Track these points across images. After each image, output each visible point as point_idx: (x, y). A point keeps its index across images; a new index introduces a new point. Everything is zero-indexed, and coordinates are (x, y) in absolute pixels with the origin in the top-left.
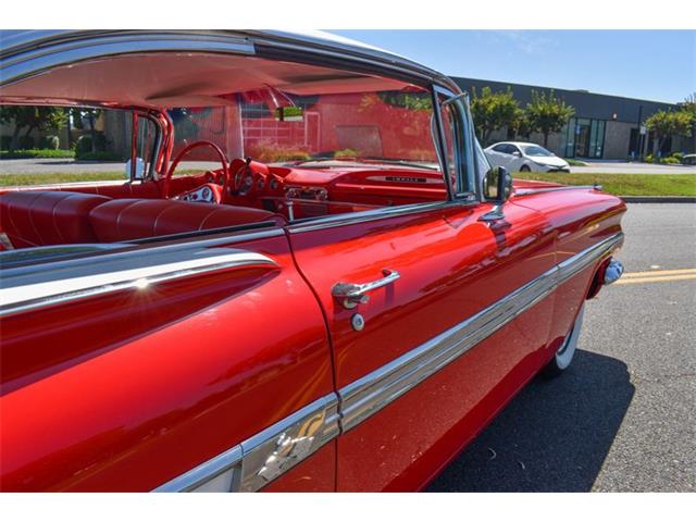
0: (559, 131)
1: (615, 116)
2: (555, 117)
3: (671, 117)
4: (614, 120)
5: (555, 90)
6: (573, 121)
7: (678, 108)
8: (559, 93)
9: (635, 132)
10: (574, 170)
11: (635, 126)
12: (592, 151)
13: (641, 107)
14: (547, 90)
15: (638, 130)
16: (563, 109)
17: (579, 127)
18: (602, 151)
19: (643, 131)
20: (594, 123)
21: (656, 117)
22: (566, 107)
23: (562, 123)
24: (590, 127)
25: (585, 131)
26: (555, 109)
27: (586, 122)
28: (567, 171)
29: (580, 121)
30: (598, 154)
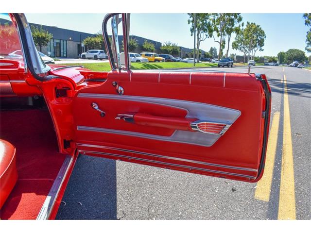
0: (46, 45)
1: (70, 39)
2: (44, 38)
3: (93, 39)
4: (70, 40)
5: (43, 26)
6: (52, 41)
7: (95, 36)
8: (45, 27)
9: (79, 46)
10: (56, 62)
11: (79, 43)
12: (62, 54)
13: (81, 35)
14: (39, 26)
15: (81, 45)
16: (47, 35)
17: (55, 43)
18: (67, 54)
19: (83, 45)
20: (62, 42)
21: (87, 39)
22: (48, 34)
23: (48, 41)
24: (60, 44)
25: (58, 45)
26: (44, 35)
27: (58, 41)
28: (53, 63)
29: (55, 40)
30: (65, 55)
